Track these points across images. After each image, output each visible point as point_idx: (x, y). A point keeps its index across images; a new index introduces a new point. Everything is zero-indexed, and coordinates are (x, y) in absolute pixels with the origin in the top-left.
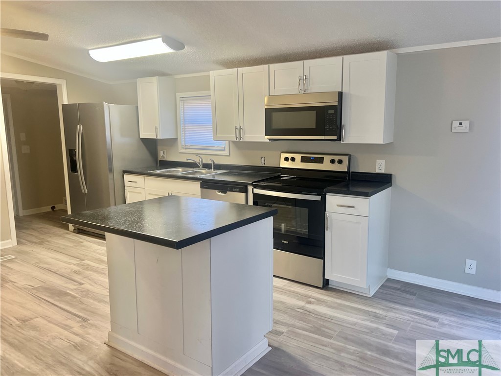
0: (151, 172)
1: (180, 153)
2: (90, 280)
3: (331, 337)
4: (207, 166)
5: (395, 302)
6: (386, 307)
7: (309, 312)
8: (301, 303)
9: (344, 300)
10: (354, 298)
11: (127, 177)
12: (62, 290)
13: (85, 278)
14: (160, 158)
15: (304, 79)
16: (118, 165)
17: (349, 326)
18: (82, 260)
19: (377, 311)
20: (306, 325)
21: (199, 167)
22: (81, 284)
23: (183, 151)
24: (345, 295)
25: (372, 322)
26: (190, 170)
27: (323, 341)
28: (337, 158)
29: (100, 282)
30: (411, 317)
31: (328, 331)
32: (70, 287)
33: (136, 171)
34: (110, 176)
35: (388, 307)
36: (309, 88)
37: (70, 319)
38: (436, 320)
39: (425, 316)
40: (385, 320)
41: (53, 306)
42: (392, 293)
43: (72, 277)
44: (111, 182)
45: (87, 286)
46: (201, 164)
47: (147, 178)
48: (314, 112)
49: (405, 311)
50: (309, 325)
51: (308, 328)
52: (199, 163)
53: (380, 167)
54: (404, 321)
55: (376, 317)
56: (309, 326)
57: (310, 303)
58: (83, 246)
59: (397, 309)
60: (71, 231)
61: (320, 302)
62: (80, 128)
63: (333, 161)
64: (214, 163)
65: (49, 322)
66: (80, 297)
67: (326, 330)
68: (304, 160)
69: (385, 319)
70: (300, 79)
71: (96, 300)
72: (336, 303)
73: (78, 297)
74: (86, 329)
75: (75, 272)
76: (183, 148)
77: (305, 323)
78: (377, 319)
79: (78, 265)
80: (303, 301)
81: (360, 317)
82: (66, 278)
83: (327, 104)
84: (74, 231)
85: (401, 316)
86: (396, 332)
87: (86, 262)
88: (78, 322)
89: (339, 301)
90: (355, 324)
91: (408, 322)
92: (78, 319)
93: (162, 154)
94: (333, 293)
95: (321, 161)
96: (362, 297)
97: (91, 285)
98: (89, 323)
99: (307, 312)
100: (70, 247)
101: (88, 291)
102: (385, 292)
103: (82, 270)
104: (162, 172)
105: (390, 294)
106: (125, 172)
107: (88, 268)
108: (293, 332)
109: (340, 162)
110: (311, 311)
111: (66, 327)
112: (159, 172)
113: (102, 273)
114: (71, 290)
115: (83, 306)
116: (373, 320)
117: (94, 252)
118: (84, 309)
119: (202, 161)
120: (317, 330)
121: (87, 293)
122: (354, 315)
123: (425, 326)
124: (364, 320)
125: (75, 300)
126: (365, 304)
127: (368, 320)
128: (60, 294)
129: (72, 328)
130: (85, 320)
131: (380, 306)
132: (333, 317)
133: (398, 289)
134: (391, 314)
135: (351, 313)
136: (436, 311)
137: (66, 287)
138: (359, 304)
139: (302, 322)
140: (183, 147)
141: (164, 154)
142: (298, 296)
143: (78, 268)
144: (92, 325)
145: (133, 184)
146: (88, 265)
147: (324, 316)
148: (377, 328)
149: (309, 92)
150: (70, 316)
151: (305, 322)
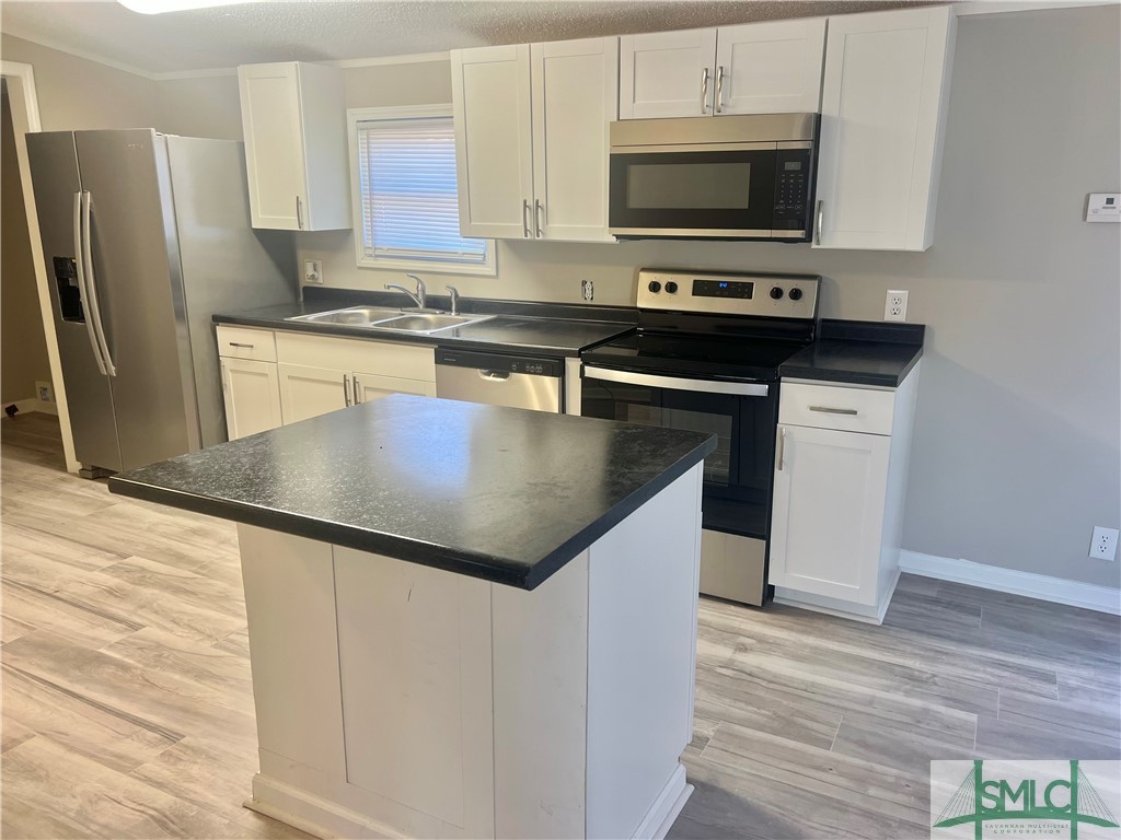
0: (293, 319)
1: (360, 268)
2: (156, 612)
3: (827, 744)
4: (435, 303)
5: (940, 636)
6: (926, 650)
7: (750, 675)
8: (725, 652)
9: (821, 637)
10: (844, 631)
11: (225, 334)
12: (85, 646)
13: (142, 607)
14: (305, 281)
15: (717, 78)
16: (199, 302)
17: (858, 707)
18: (124, 556)
19: (909, 663)
20: (756, 713)
21: (416, 306)
22: (135, 627)
23: (370, 263)
24: (820, 624)
25: (907, 693)
26: (394, 314)
27: (812, 755)
28: (787, 286)
29: (186, 618)
30: (992, 675)
31: (815, 726)
32: (105, 637)
33: (248, 316)
34: (180, 330)
35: (931, 650)
36: (731, 102)
37: (128, 737)
38: (1049, 678)
39: (1019, 669)
40: (935, 688)
41: (71, 699)
42: (925, 612)
43: (105, 607)
44: (182, 345)
45: (153, 632)
46: (420, 297)
47: (280, 334)
48: (745, 168)
49: (972, 659)
50: (763, 711)
51: (763, 720)
52: (417, 296)
53: (895, 307)
54: (980, 685)
55: (912, 678)
56: (764, 715)
57: (743, 649)
58: (118, 515)
59: (953, 655)
60: (74, 474)
61: (768, 646)
62: (84, 200)
63: (777, 293)
64: (457, 296)
65: (71, 749)
66: (141, 666)
67: (809, 724)
68: (700, 289)
69: (935, 684)
70: (707, 77)
71: (188, 672)
72: (806, 646)
73: (136, 668)
74: (181, 766)
75: (111, 593)
76: (371, 256)
77: (750, 708)
78: (916, 683)
79: (113, 570)
80: (725, 645)
81: (875, 680)
82: (90, 611)
83: (781, 146)
84: (83, 474)
85: (969, 674)
86: (973, 718)
87: (135, 560)
88: (151, 744)
89: (811, 640)
90: (871, 701)
91: (988, 687)
92: (150, 735)
93: (310, 272)
94: (789, 618)
95: (744, 291)
96: (861, 627)
97: (165, 628)
98: (187, 747)
99: (744, 676)
100: (79, 518)
101: (159, 645)
102: (906, 608)
103: (128, 587)
104: (320, 319)
105: (922, 615)
106: (218, 319)
107: (143, 577)
108: (731, 735)
109: (796, 294)
110: (755, 671)
111: (121, 763)
112: (311, 318)
113: (187, 592)
114: (111, 647)
115: (154, 694)
116: (908, 687)
117: (149, 530)
118: (159, 703)
119: (423, 291)
120: (787, 725)
121: (159, 653)
122: (861, 678)
123: (1030, 697)
124: (888, 689)
125: (128, 676)
126: (874, 646)
127: (897, 689)
128: (84, 660)
129: (139, 763)
130: (171, 737)
131: (909, 649)
132: (813, 684)
133: (936, 601)
134: (943, 669)
135: (850, 671)
136: (1042, 655)
137: (94, 639)
138: (862, 647)
139: (743, 705)
140: (370, 252)
141: (315, 270)
142: (709, 633)
143: (117, 581)
144: (196, 751)
145: (243, 352)
146: (143, 569)
147: (790, 684)
148: (926, 711)
149: (729, 111)
150: (126, 727)
151: (751, 704)
